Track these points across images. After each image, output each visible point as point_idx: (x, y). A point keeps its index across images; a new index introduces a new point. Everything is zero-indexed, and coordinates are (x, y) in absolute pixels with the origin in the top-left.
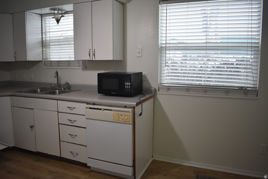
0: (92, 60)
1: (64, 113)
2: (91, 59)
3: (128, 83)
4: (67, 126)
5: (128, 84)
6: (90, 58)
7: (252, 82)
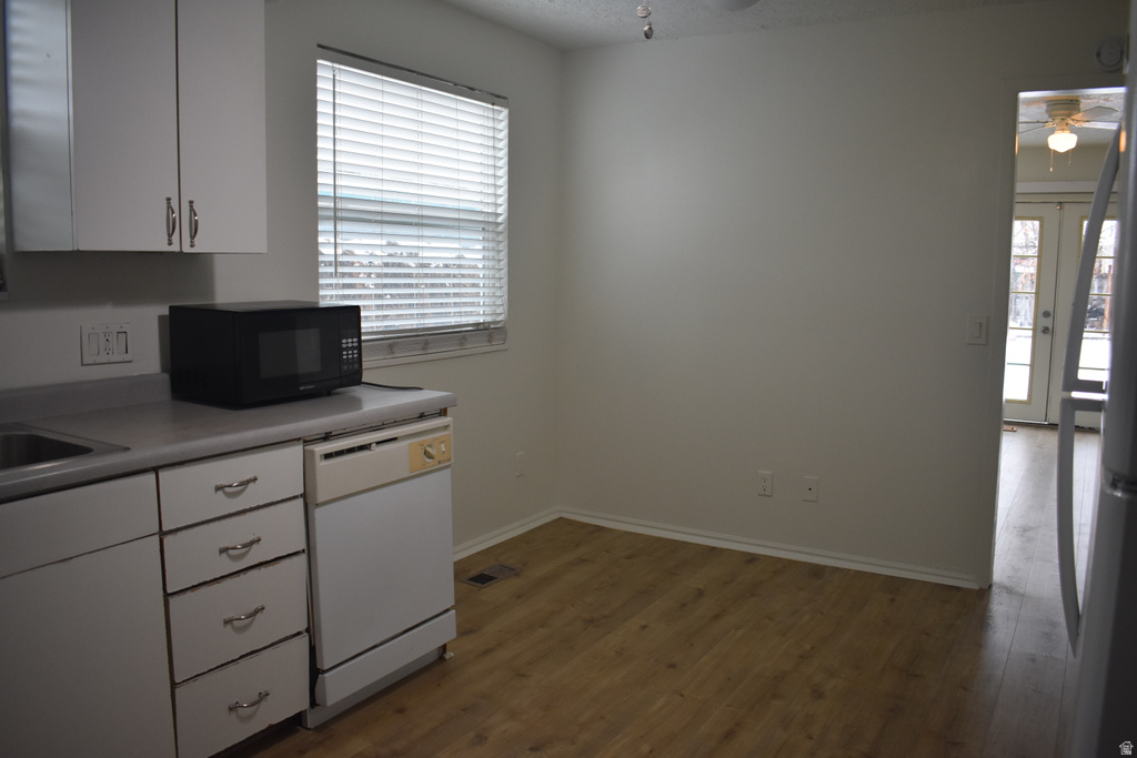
0: (181, 253)
1: (196, 529)
2: (175, 248)
3: (350, 340)
4: (216, 586)
5: (350, 345)
6: (170, 244)
7: (488, 310)
